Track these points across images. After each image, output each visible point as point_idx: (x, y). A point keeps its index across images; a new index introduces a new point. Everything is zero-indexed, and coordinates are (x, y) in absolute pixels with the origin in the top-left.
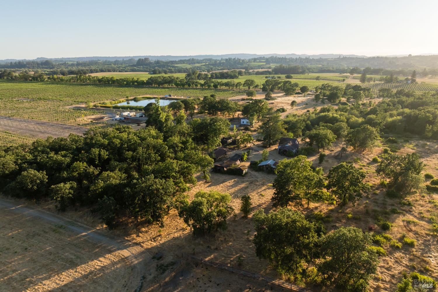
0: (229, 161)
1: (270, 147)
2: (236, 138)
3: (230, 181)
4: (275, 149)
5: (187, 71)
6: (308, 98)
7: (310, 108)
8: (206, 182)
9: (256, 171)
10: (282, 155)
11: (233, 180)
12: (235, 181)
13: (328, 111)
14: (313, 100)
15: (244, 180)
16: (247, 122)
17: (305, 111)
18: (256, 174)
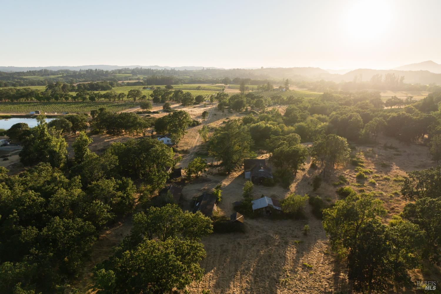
2: (174, 165)
5: (42, 83)
9: (253, 218)
10: (257, 185)
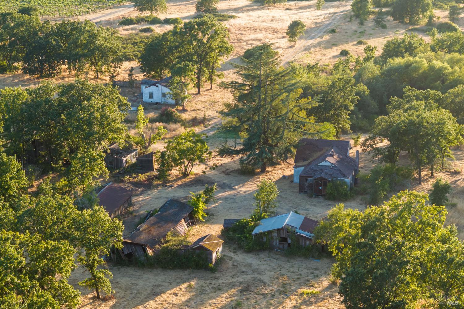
0: (153, 225)
1: (263, 171)
2: (146, 148)
3: (174, 290)
4: (284, 177)
6: (332, 10)
7: (347, 42)
8: (98, 297)
9: (249, 251)
10: (311, 196)
11: (185, 286)
12: (190, 287)
13: (410, 49)
14: (348, 18)
15: (220, 281)
16: (164, 95)
17: (335, 51)
18: (250, 259)
